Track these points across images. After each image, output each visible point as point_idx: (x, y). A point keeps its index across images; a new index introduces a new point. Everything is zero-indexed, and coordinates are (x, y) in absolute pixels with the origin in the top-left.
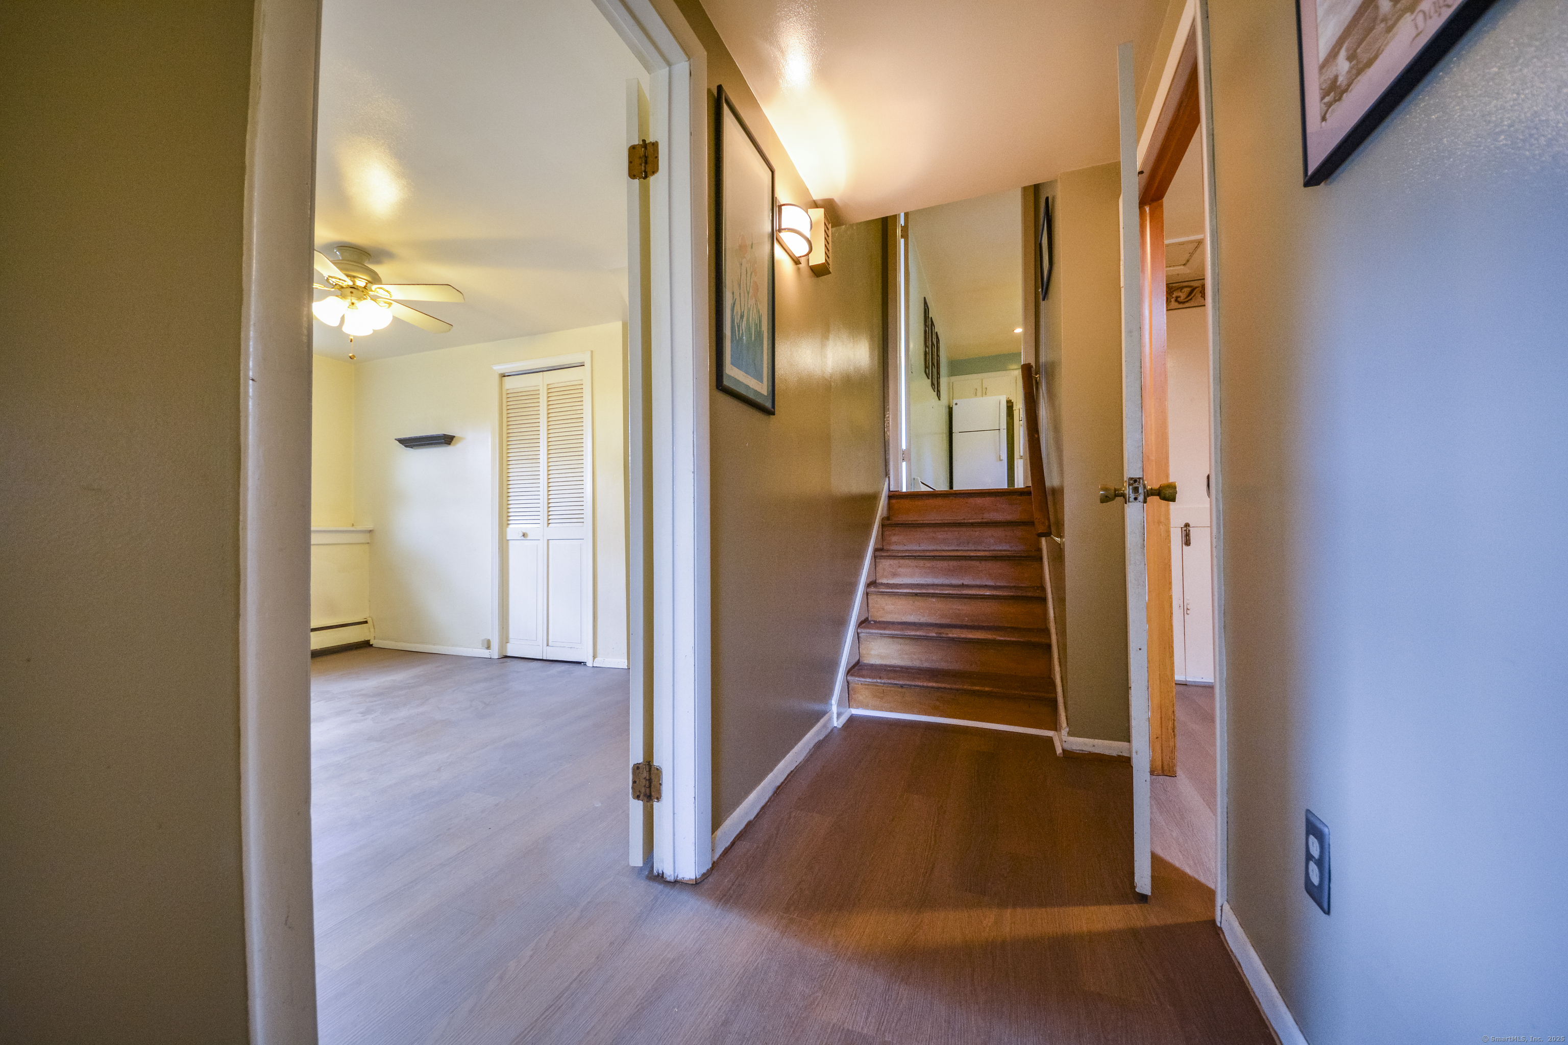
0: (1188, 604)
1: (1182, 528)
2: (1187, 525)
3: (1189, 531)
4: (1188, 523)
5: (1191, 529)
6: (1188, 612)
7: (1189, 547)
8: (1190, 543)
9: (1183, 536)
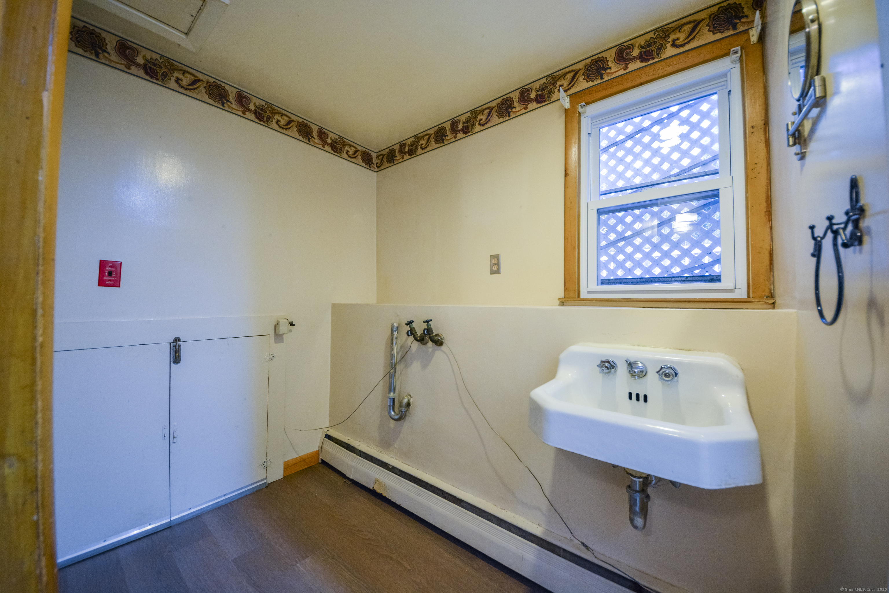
0: (174, 431)
1: (170, 343)
2: (177, 340)
3: (179, 346)
4: (178, 338)
5: (181, 344)
6: (175, 440)
7: (179, 364)
8: (180, 360)
9: (172, 353)
